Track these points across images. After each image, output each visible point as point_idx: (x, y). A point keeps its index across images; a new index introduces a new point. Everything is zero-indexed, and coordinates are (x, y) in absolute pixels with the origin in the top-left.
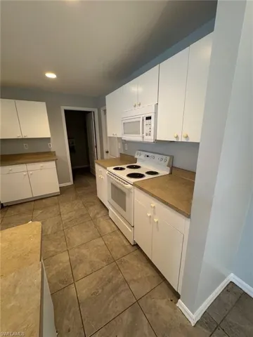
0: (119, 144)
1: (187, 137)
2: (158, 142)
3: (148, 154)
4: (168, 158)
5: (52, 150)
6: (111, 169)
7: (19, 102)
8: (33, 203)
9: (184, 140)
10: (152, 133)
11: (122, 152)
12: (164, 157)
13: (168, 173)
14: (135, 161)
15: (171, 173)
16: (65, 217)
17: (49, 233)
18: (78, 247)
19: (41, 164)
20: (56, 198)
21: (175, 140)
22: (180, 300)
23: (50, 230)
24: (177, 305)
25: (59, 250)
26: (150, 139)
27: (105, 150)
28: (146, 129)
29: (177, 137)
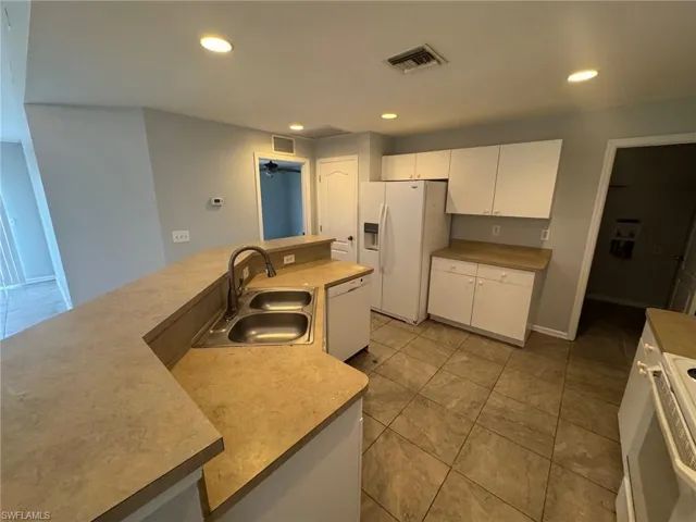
5: (546, 246)
8: (467, 336)
16: (496, 401)
17: (448, 407)
18: (472, 484)
19: (503, 272)
20: (510, 349)
23: (454, 403)
25: (439, 451)
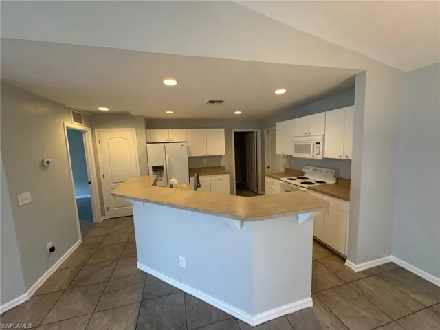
0: (285, 161)
1: (347, 156)
2: (325, 159)
3: (315, 168)
4: (334, 171)
5: (222, 165)
6: (285, 179)
7: (209, 130)
9: (345, 158)
10: (321, 153)
11: (288, 167)
12: (330, 170)
13: (334, 182)
14: (303, 174)
15: (337, 183)
19: (220, 176)
21: (339, 158)
22: (347, 261)
24: (346, 264)
26: (320, 157)
27: (266, 165)
28: (316, 151)
29: (340, 156)
